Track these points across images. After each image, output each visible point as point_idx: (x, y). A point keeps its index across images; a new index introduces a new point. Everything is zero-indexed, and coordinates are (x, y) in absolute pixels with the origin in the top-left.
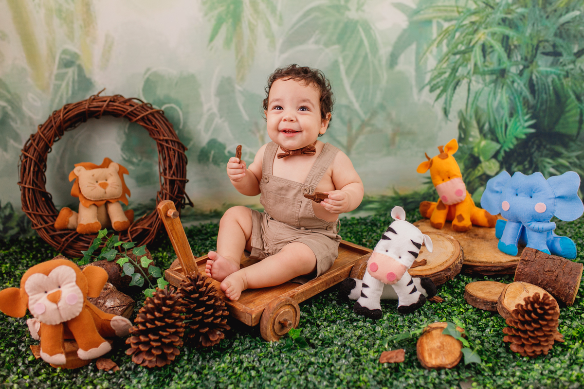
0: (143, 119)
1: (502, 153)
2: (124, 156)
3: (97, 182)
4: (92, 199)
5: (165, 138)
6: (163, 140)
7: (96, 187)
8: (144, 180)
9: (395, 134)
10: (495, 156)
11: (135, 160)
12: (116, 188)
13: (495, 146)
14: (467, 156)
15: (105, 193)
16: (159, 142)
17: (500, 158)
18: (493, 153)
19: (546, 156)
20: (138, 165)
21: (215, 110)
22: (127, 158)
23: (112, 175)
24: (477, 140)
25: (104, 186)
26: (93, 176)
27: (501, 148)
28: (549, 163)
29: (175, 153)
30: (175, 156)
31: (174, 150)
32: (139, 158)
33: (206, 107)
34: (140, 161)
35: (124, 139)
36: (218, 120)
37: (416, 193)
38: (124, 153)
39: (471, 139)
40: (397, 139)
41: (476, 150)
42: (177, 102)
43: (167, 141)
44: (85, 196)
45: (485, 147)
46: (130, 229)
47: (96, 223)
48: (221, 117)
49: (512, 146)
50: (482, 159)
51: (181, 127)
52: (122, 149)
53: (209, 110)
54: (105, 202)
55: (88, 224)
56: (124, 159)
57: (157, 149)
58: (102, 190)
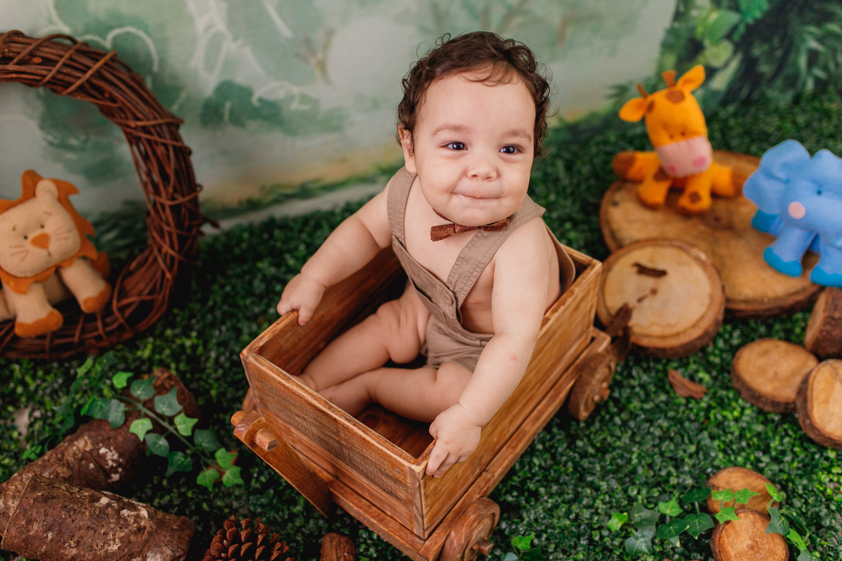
0: (81, 89)
1: (742, 29)
2: (50, 138)
3: (26, 238)
4: (29, 275)
5: (139, 123)
6: (136, 128)
7: (28, 252)
8: (102, 172)
9: (566, 22)
10: (729, 36)
11: (74, 142)
12: (66, 239)
13: (733, 18)
14: (683, 42)
15: (50, 255)
16: (128, 130)
17: (737, 37)
18: (725, 29)
19: (809, 23)
20: (83, 149)
21: (221, 26)
22: (56, 142)
23: (50, 214)
24: (704, 13)
25: (42, 241)
26: (14, 229)
27: (741, 21)
28: (811, 33)
29: (167, 149)
30: (168, 156)
31: (164, 145)
32: (83, 137)
33: (200, 24)
34: (86, 141)
35: (40, 108)
36: (229, 46)
37: (593, 115)
38: (48, 133)
39: (694, 13)
40: (570, 30)
41: (700, 30)
42: (137, 23)
43: (145, 129)
44: (13, 273)
45: (716, 22)
46: (115, 302)
47: (51, 314)
48: (235, 39)
49: (758, 14)
50: (707, 43)
51: (156, 68)
52: (42, 127)
53: (209, 27)
54: (53, 269)
55: (37, 323)
56: (51, 144)
57: (123, 136)
58: (42, 252)
